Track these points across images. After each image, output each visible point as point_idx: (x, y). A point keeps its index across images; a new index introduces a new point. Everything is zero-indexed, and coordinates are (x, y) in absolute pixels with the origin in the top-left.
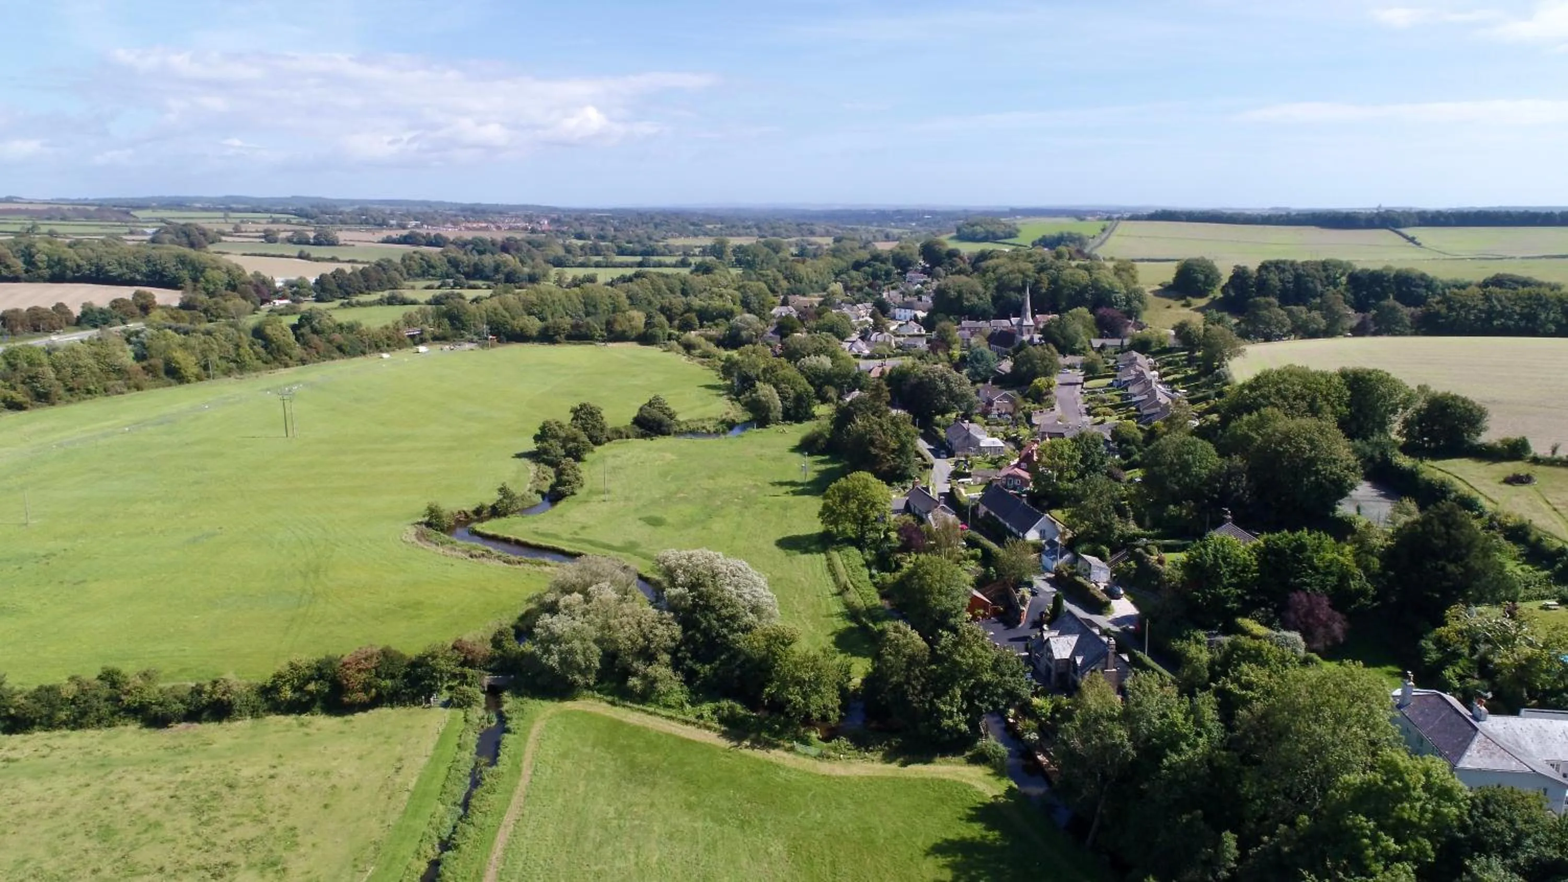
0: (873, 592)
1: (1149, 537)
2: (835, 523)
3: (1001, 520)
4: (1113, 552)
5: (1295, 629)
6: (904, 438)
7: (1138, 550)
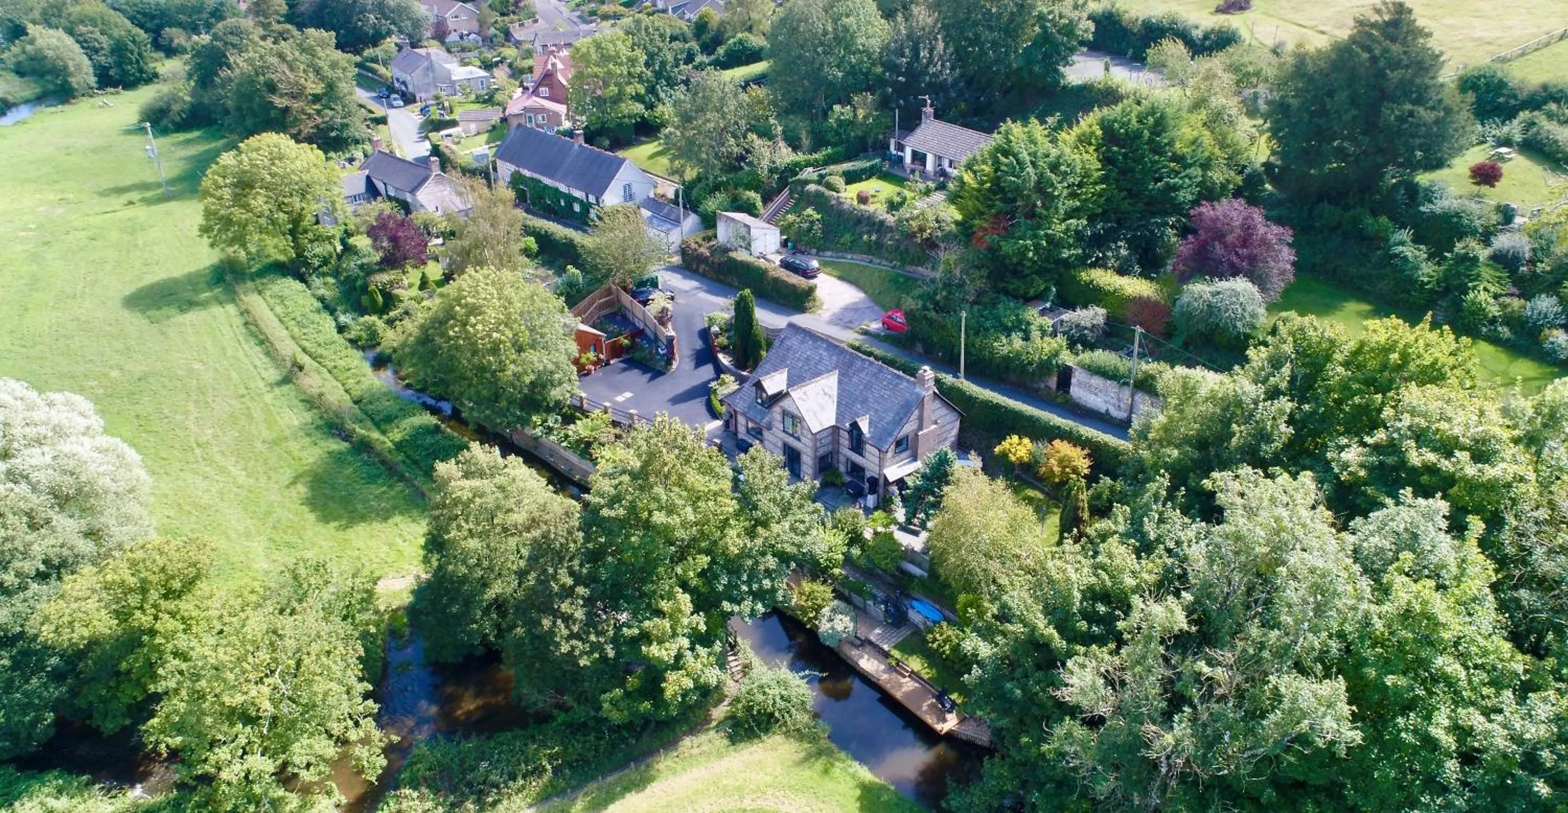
0: (358, 362)
1: (815, 164)
2: (241, 239)
3: (546, 181)
4: (766, 200)
5: (1235, 272)
6: (329, 73)
7: (812, 187)
